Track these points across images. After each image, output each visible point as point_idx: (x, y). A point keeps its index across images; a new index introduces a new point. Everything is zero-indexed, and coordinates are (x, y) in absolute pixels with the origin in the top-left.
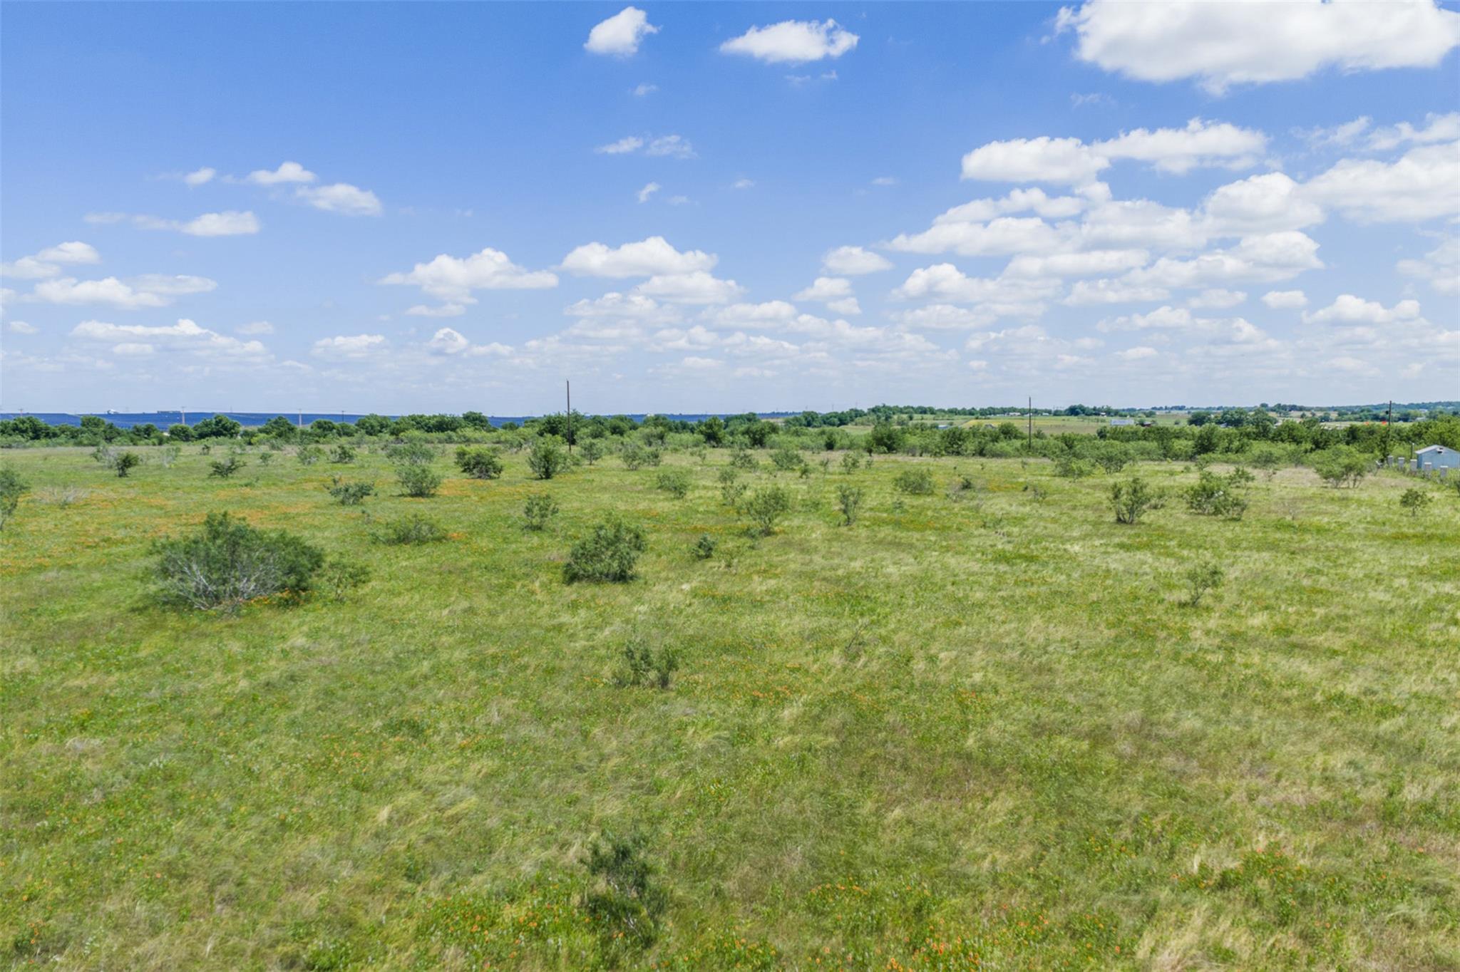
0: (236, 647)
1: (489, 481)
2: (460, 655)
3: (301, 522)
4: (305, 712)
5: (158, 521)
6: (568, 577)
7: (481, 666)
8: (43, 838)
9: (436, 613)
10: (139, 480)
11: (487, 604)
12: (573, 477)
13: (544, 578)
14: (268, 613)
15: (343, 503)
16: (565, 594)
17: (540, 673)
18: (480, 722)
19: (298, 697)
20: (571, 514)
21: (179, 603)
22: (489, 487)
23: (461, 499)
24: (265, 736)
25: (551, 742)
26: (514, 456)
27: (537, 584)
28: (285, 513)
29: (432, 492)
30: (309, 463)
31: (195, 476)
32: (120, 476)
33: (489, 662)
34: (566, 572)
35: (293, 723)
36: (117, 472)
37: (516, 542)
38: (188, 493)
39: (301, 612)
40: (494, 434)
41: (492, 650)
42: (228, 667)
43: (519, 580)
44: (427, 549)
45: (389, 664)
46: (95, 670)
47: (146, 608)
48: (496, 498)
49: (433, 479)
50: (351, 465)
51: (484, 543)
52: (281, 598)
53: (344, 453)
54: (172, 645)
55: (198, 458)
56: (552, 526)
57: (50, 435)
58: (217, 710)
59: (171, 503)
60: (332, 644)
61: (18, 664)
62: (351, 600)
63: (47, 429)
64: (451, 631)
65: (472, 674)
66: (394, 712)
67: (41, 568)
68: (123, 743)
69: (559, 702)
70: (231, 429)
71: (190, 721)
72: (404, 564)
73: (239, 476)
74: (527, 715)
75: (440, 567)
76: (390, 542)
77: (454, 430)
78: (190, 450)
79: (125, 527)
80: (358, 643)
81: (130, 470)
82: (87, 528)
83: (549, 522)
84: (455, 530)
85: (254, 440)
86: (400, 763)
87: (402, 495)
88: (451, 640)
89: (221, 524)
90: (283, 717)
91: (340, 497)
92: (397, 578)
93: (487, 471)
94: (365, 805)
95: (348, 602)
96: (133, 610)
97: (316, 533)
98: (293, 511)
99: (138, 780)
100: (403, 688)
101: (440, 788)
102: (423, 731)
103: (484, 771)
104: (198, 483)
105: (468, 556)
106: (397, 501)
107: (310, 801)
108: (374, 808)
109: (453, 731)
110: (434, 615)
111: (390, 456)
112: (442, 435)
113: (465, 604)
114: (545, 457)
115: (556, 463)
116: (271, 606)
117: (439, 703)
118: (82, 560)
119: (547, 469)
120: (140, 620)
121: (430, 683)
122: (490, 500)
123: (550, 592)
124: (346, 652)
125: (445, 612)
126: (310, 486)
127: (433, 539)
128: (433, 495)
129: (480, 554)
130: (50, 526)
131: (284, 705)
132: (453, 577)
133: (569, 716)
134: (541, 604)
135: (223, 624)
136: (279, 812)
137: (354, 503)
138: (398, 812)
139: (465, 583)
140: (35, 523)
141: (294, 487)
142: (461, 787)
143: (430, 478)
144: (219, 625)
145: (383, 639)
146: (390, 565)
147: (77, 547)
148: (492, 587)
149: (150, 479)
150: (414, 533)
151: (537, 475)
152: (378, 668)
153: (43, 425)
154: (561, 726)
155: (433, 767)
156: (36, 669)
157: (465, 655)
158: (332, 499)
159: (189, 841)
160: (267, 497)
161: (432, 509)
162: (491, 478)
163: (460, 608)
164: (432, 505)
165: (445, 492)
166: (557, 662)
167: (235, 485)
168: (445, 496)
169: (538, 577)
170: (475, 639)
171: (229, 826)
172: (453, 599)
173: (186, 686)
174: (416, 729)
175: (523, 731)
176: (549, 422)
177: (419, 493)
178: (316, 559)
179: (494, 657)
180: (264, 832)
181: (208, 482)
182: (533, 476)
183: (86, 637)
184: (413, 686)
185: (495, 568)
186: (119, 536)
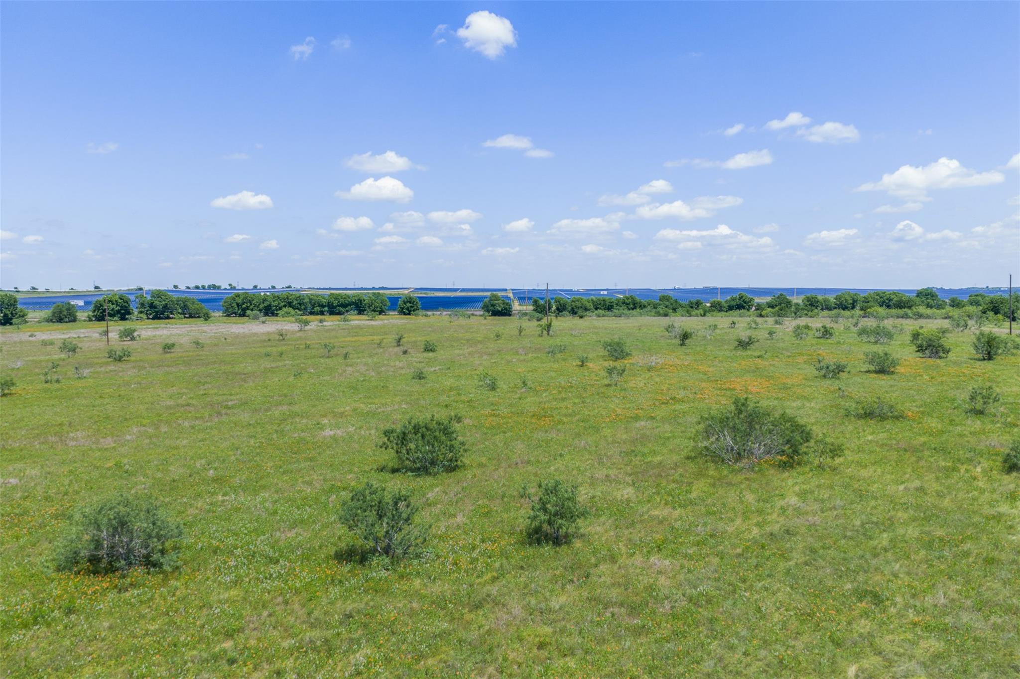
0: (750, 498)
1: (938, 361)
2: (912, 532)
3: (795, 393)
4: (796, 564)
5: (704, 385)
6: (1007, 465)
7: (929, 546)
8: (639, 631)
9: (894, 487)
10: (692, 349)
11: (936, 486)
12: (1013, 359)
13: (985, 464)
14: (772, 471)
15: (825, 376)
16: (1005, 482)
17: (980, 561)
18: (929, 600)
19: (792, 550)
20: (1011, 400)
21: (716, 458)
22: (938, 366)
23: (915, 378)
24: (769, 580)
25: (989, 634)
26: (961, 334)
27: (979, 469)
28: (784, 384)
29: (892, 370)
30: (801, 338)
31: (726, 347)
32: (681, 345)
33: (936, 544)
34: (1005, 461)
35: (788, 572)
36: (680, 342)
37: (961, 424)
38: (722, 362)
39: (794, 473)
40: (944, 311)
41: (940, 533)
42: (746, 516)
43: (963, 464)
44: (888, 424)
45: (857, 531)
46: (666, 504)
47: (695, 457)
48: (944, 378)
49: (893, 360)
50: (829, 341)
51: (934, 424)
52: (781, 461)
53: (826, 331)
54: (712, 490)
55: (728, 331)
56: (993, 410)
57: (642, 307)
58: (739, 551)
59: (710, 369)
60: (816, 507)
61: (625, 492)
62: (830, 467)
63: (640, 303)
64: (905, 507)
65: (923, 553)
66: (861, 578)
67: (637, 418)
68: (682, 567)
69: (997, 594)
70: (749, 302)
71: (721, 556)
72: (870, 438)
73: (754, 347)
74: (969, 603)
75: (898, 443)
76: (859, 417)
77: (910, 307)
78: (722, 321)
79: (684, 388)
80: (834, 508)
81: (687, 342)
82: (663, 388)
83: (991, 409)
84: (910, 408)
85: (764, 313)
86: (864, 626)
87: (868, 372)
88: (906, 516)
89: (743, 405)
90: (782, 566)
91: (823, 372)
92: (864, 451)
93: (937, 353)
94: (839, 660)
95: (828, 469)
96: (688, 458)
97: (805, 403)
98: (789, 382)
99: (691, 600)
100: (868, 556)
101: (896, 658)
102: (883, 602)
103: (932, 650)
104: (727, 353)
105: (920, 435)
106: (865, 377)
107: (799, 644)
108: (845, 663)
109: (907, 606)
110: (891, 489)
111: (860, 334)
112: (901, 312)
113: (917, 483)
114: (988, 342)
115: (998, 348)
116: (773, 466)
117: (896, 576)
118: (660, 413)
119: (989, 353)
120: (691, 466)
121: (889, 555)
122: (939, 380)
123: (990, 479)
124: (825, 514)
125: (901, 487)
126: (800, 359)
127: (892, 417)
128: (893, 373)
129: (931, 435)
130: (642, 384)
131: (784, 557)
132: (908, 455)
133: (1006, 613)
134: (982, 491)
135: (743, 476)
136: (780, 650)
137: (832, 377)
138: (863, 673)
139: (917, 462)
140: (634, 382)
141: (790, 360)
142: (913, 663)
143: (890, 359)
144: (740, 477)
145: (853, 507)
146: (859, 438)
147: (657, 403)
148: (939, 469)
149: (698, 349)
150: (877, 411)
151: (980, 356)
152: (849, 534)
153: (638, 301)
154: (999, 621)
155: (890, 637)
156: (633, 498)
157: (916, 534)
158: (816, 373)
159: (721, 660)
160: (772, 368)
161: (891, 386)
162: (940, 358)
163: (913, 486)
164: (892, 382)
165: (903, 371)
166: (996, 554)
167: (751, 356)
168: (902, 374)
169: (980, 463)
170: (925, 519)
171: (746, 654)
172: (907, 476)
173: (721, 526)
174: (877, 599)
175: (965, 617)
176: (992, 302)
177: (882, 371)
178: (807, 436)
179: (941, 540)
180: (768, 665)
181: (734, 352)
182: (976, 357)
183: (662, 476)
184: (876, 556)
185: (942, 450)
186: (680, 397)
